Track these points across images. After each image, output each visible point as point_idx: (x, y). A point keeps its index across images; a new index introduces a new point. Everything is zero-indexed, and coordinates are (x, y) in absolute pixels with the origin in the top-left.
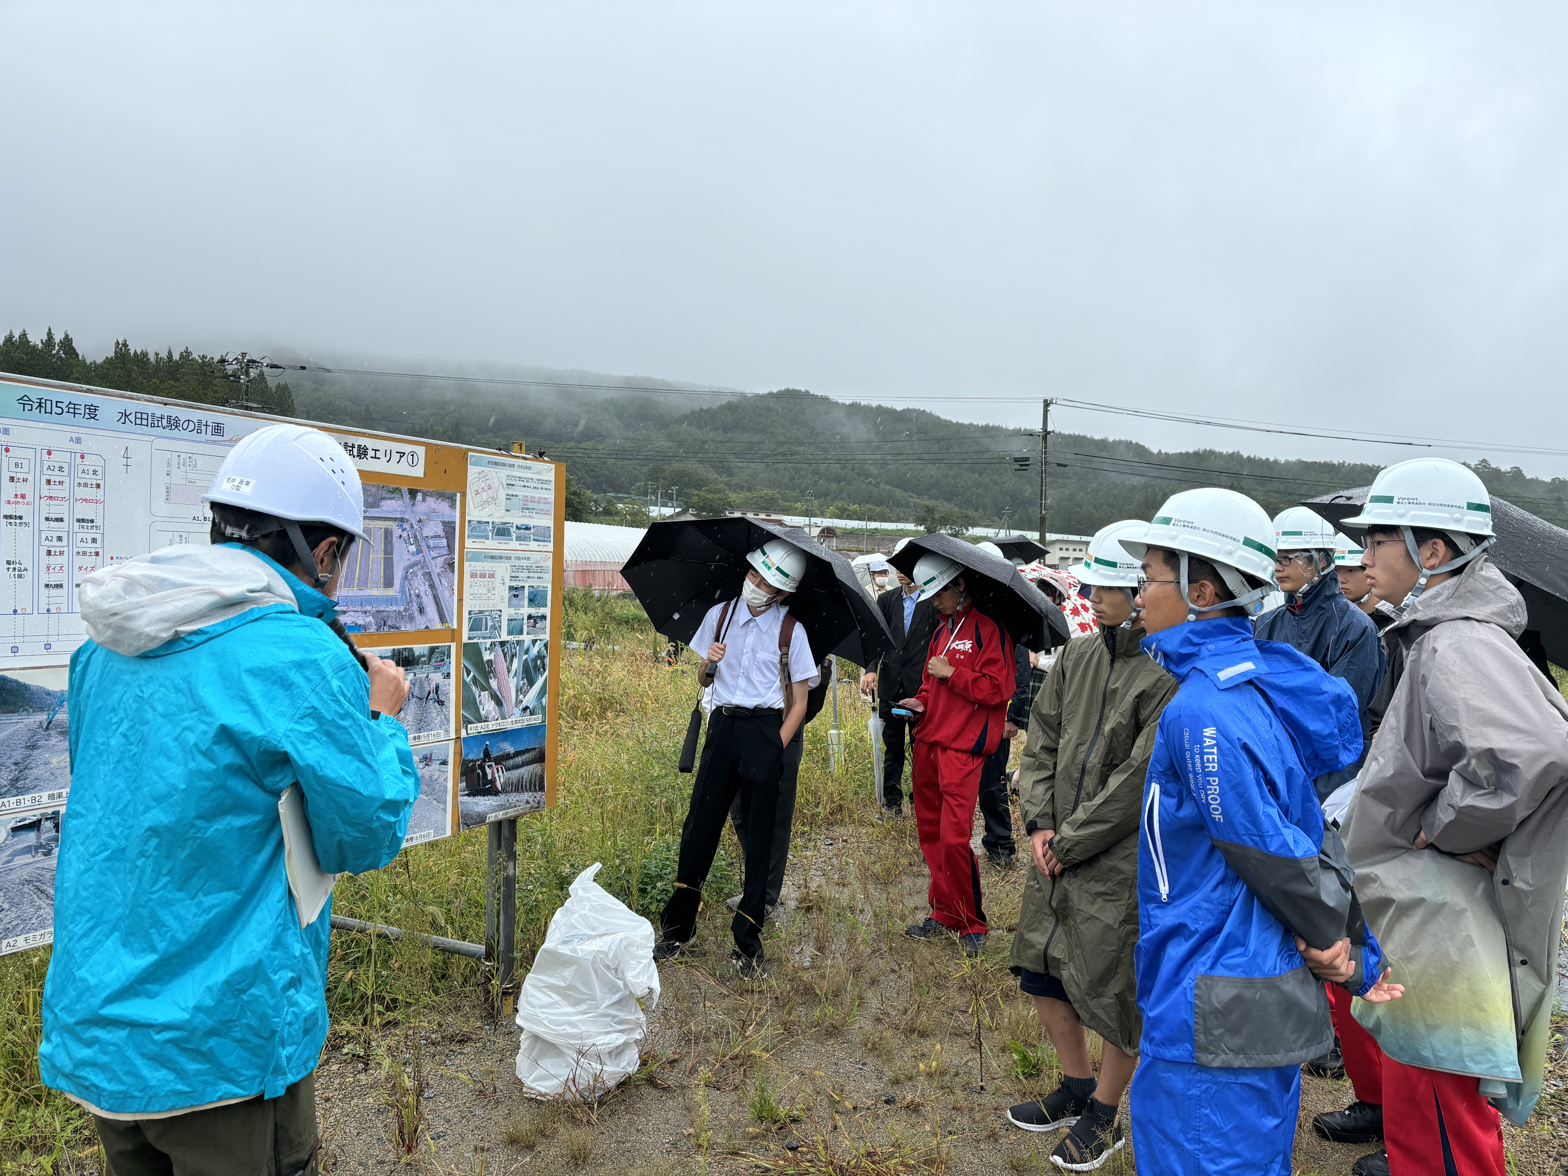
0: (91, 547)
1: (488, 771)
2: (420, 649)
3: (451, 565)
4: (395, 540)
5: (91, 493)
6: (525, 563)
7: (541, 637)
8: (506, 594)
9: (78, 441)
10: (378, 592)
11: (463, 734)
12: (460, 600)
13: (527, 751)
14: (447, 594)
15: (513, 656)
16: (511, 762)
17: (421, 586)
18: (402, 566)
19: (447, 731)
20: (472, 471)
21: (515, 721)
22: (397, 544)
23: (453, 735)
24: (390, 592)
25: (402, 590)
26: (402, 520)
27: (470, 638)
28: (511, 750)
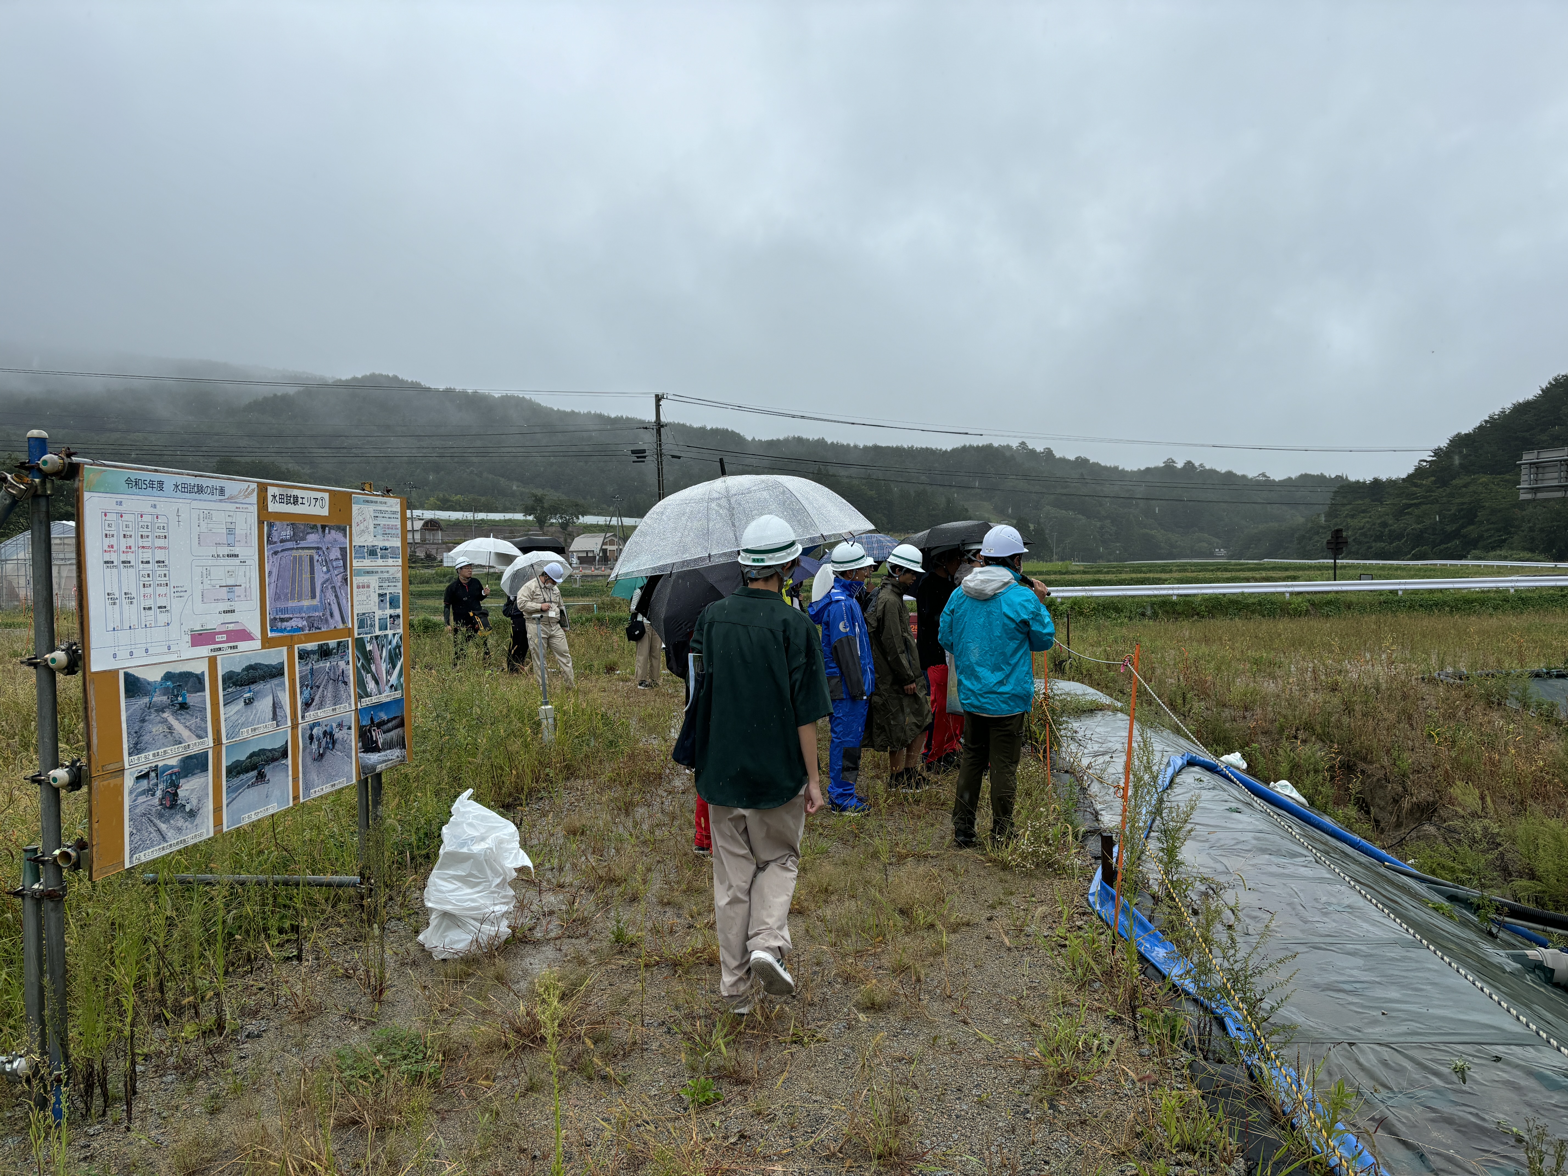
0: (163, 580)
1: (373, 733)
2: (332, 643)
3: (346, 580)
4: (315, 563)
5: (160, 542)
6: (386, 575)
7: (398, 631)
8: (376, 599)
9: (155, 506)
10: (306, 603)
11: (359, 707)
12: (352, 606)
13: (395, 718)
14: (344, 601)
15: (383, 646)
16: (385, 727)
17: (331, 598)
18: (320, 583)
19: (350, 704)
20: (355, 508)
21: (387, 696)
22: (317, 566)
23: (354, 708)
24: (316, 602)
25: (321, 601)
26: (318, 548)
27: (359, 634)
28: (385, 718)
